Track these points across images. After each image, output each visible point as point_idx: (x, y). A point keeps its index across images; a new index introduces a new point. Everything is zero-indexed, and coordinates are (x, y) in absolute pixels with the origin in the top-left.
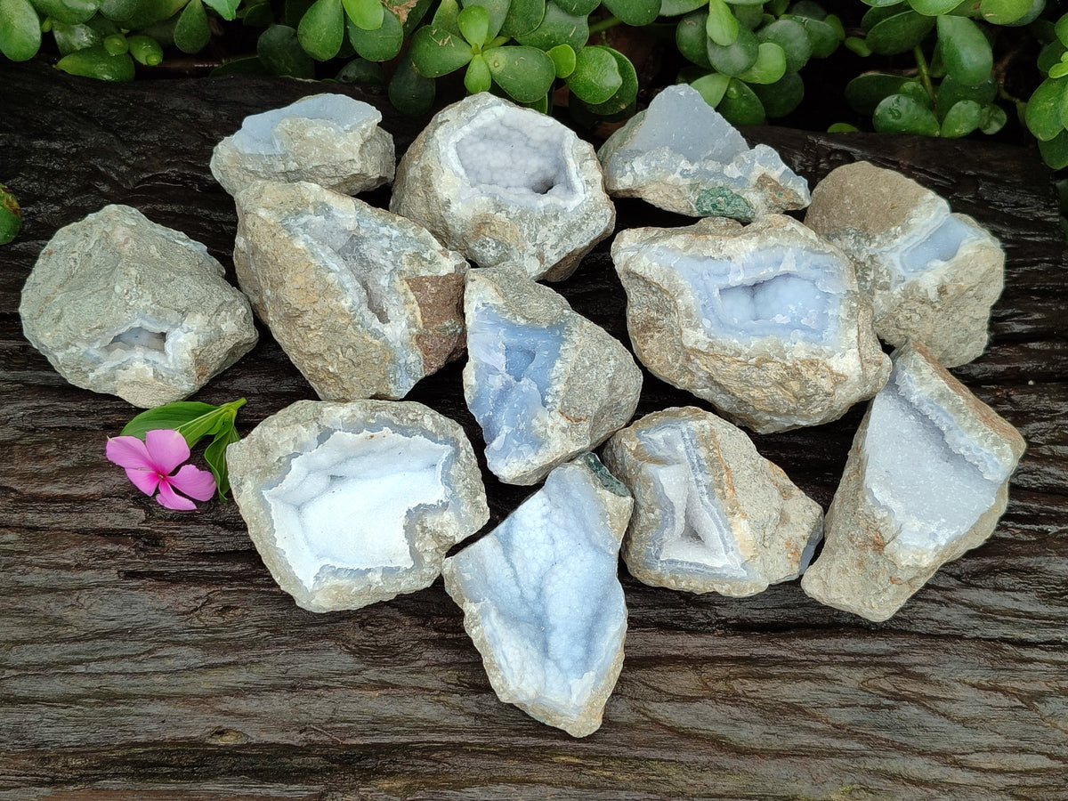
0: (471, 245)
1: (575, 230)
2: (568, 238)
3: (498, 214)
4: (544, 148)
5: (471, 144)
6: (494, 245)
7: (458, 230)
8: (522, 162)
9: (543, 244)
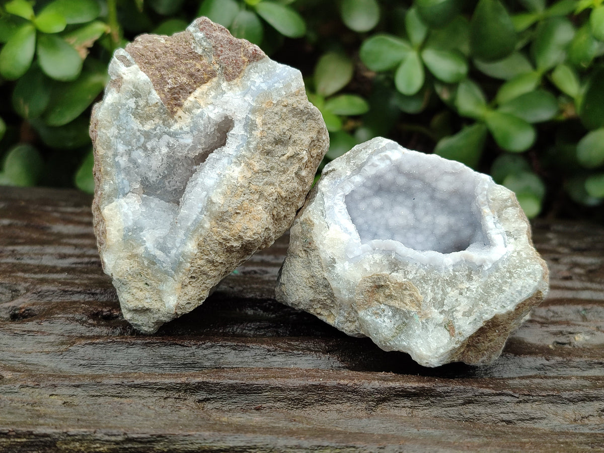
0: (361, 313)
1: (494, 292)
2: (486, 302)
3: (394, 274)
4: (454, 201)
5: (364, 198)
6: (390, 313)
7: (344, 295)
8: (427, 219)
9: (452, 310)
